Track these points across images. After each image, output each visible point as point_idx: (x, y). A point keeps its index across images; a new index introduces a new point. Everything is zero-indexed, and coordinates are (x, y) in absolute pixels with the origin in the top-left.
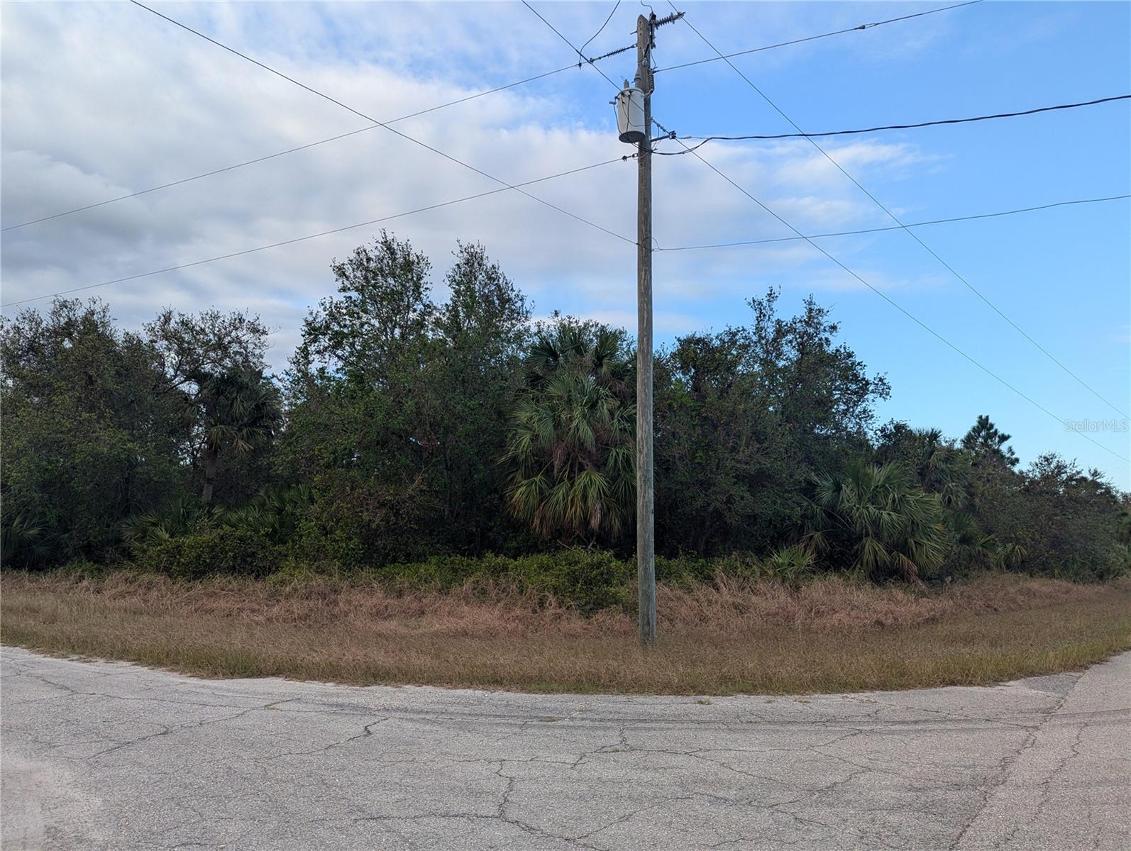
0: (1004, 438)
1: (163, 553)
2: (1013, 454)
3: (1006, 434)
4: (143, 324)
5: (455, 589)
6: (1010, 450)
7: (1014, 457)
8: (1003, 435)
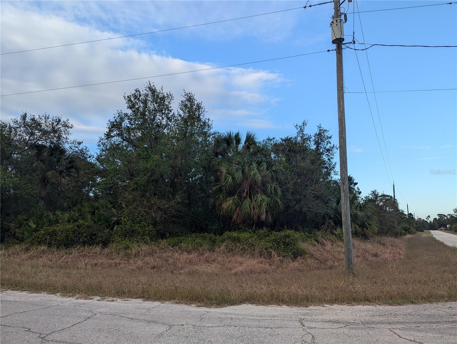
0: (356, 184)
1: (46, 235)
2: (359, 190)
3: (356, 182)
4: (12, 119)
5: (217, 249)
6: (358, 188)
7: (359, 191)
8: (355, 183)
